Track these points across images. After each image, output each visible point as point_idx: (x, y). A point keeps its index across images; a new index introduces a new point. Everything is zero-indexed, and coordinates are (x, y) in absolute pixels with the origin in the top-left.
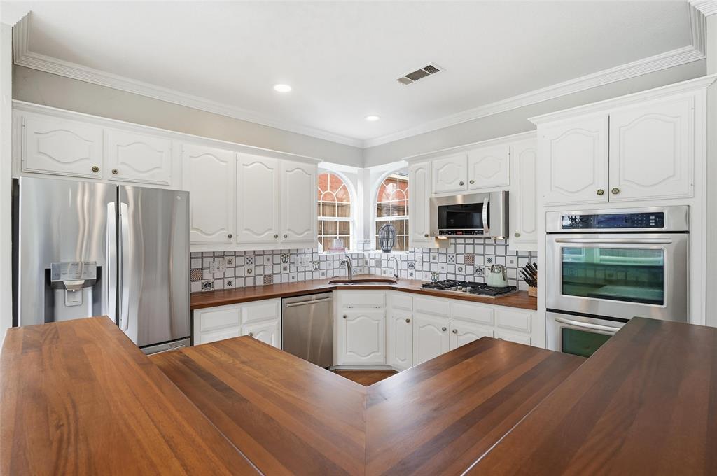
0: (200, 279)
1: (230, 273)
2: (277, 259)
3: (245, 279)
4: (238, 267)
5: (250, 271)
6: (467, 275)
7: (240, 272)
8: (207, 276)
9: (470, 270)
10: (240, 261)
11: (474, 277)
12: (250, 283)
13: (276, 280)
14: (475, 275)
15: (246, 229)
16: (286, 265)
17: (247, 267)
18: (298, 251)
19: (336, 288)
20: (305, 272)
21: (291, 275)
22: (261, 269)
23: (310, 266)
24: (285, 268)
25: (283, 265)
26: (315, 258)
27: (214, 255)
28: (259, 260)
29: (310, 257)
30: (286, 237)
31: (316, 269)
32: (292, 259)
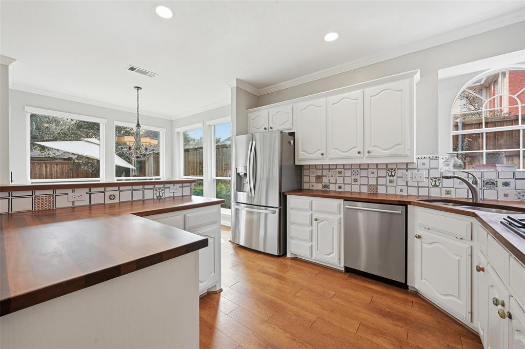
0: (321, 182)
1: (340, 180)
2: (383, 173)
3: (351, 186)
4: (346, 176)
5: (356, 180)
7: (348, 180)
8: (325, 180)
10: (348, 173)
12: (356, 189)
13: (381, 190)
15: (335, 149)
16: (391, 178)
17: (353, 177)
18: (407, 166)
19: (410, 203)
20: (418, 187)
21: (399, 188)
22: (364, 181)
23: (426, 182)
24: (391, 182)
25: (389, 178)
26: (434, 174)
27: (329, 168)
28: (364, 173)
29: (425, 173)
30: (369, 152)
31: (435, 186)
32: (400, 173)
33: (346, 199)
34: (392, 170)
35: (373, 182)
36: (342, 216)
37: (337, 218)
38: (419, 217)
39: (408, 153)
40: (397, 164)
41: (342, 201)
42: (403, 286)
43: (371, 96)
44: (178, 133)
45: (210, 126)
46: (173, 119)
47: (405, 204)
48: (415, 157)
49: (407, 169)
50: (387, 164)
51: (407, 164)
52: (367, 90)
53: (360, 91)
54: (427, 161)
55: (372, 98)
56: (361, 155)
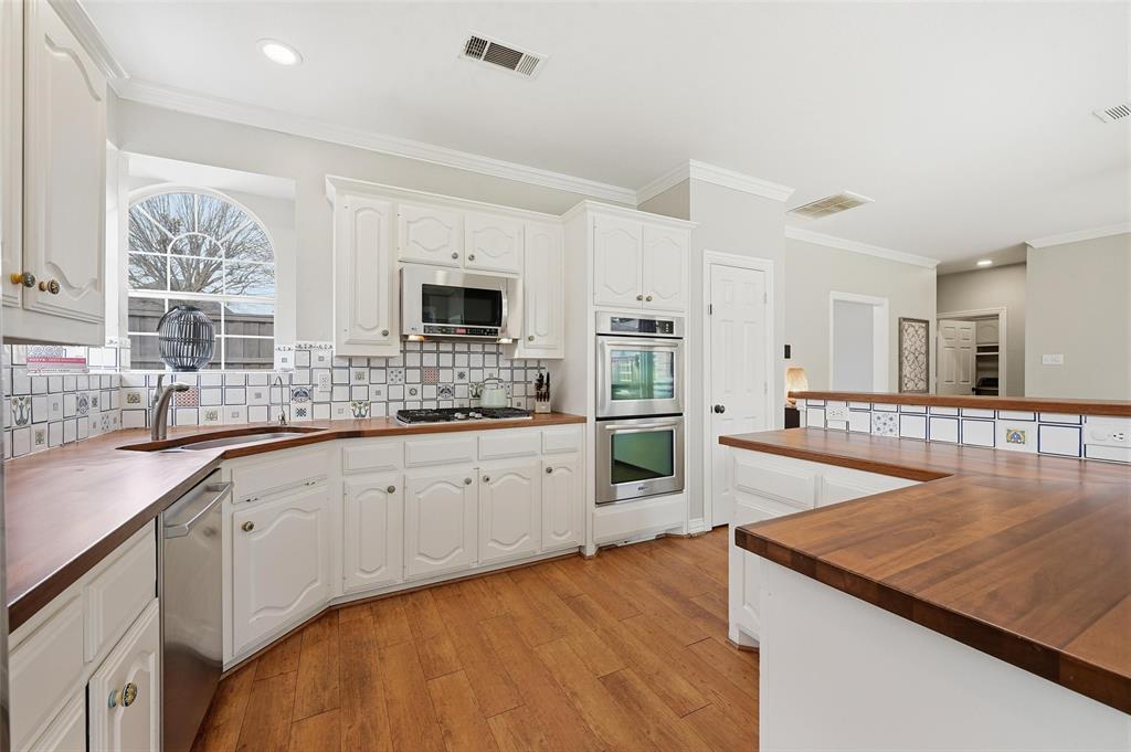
6: (424, 400)
9: (431, 391)
11: (438, 402)
14: (439, 398)
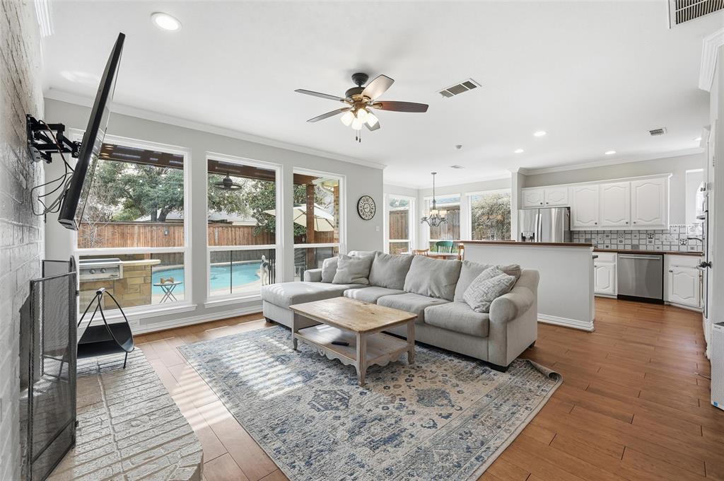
1: (607, 242)
2: (643, 236)
4: (613, 239)
5: (621, 242)
10: (614, 236)
15: (606, 220)
16: (650, 240)
17: (619, 240)
18: (662, 232)
19: (665, 253)
20: (670, 245)
21: (656, 246)
22: (629, 242)
23: (676, 242)
24: (650, 242)
25: (648, 240)
26: (682, 237)
27: (598, 233)
28: (629, 236)
29: (676, 236)
30: (635, 223)
31: (683, 244)
32: (657, 236)
33: (619, 252)
34: (651, 235)
35: (635, 242)
36: (616, 263)
37: (613, 264)
38: (671, 261)
39: (664, 223)
40: (654, 231)
41: (616, 254)
42: (660, 302)
43: (637, 187)
44: (426, 201)
45: (468, 197)
46: (421, 188)
47: (662, 254)
48: (669, 226)
49: (662, 234)
50: (647, 231)
51: (662, 230)
52: (633, 182)
53: (628, 182)
54: (677, 229)
55: (638, 188)
56: (628, 224)
